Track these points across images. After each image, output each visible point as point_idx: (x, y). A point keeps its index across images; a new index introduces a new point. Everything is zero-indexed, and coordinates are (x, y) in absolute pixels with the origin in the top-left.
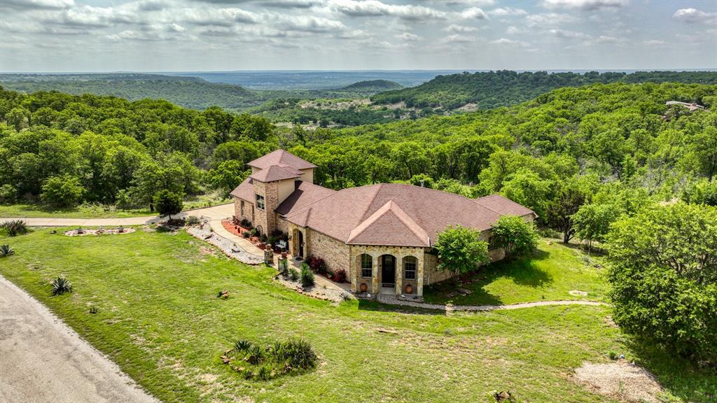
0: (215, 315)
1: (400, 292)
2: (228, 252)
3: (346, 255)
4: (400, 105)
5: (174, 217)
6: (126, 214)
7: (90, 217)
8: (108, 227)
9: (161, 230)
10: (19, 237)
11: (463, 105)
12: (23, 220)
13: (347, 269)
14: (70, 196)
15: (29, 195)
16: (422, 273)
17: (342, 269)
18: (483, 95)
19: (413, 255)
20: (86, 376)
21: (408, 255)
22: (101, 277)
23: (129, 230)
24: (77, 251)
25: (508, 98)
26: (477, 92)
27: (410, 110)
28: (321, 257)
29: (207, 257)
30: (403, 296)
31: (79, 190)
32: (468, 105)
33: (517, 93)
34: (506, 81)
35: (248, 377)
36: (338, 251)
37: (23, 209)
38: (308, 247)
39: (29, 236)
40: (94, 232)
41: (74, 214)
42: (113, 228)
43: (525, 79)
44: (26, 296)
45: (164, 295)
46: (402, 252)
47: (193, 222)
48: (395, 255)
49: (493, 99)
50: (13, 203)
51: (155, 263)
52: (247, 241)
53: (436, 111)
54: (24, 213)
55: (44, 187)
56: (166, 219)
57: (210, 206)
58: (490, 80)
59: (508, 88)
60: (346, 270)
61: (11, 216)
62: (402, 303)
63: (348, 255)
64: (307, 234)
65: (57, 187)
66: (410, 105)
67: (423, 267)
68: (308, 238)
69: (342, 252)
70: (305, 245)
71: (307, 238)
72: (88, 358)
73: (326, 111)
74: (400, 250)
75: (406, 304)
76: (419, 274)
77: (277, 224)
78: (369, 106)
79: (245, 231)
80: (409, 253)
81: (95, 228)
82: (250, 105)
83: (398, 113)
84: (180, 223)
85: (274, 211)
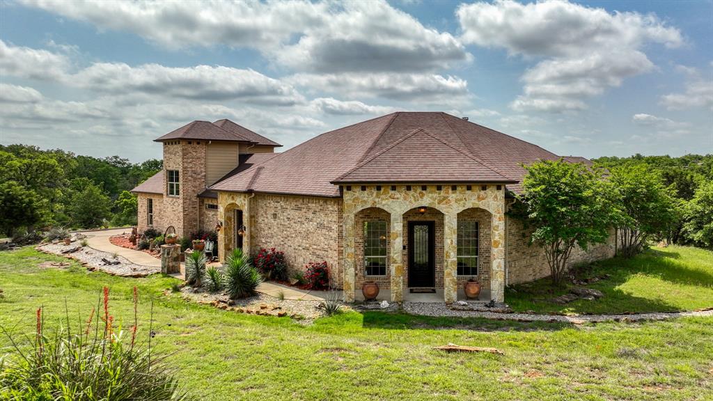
1: (454, 295)
3: (330, 229)
13: (332, 261)
16: (501, 248)
17: (320, 261)
19: (481, 205)
21: (469, 205)
28: (278, 249)
30: (462, 302)
36: (312, 226)
38: (252, 237)
46: (457, 201)
48: (442, 208)
52: (145, 253)
60: (330, 262)
62: (465, 315)
63: (335, 227)
64: (250, 209)
67: (502, 233)
68: (253, 217)
69: (321, 226)
70: (247, 232)
71: (251, 217)
74: (453, 196)
75: (474, 315)
76: (495, 251)
77: (201, 222)
80: (471, 200)
85: (198, 196)
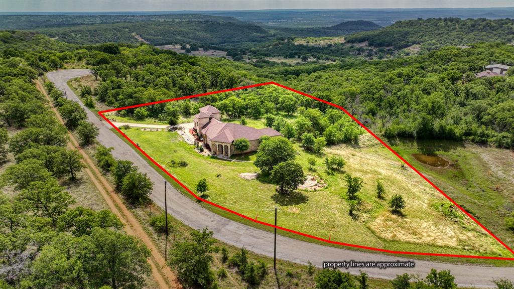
0: (171, 155)
2: (186, 140)
4: (363, 45)
5: (175, 126)
6: (161, 123)
7: (149, 124)
8: (154, 128)
9: (170, 131)
10: (128, 130)
11: (410, 46)
12: (128, 124)
13: (212, 148)
14: (143, 115)
15: (130, 114)
18: (427, 38)
20: (141, 163)
21: (226, 145)
22: (148, 144)
23: (160, 130)
24: (143, 136)
25: (445, 42)
26: (422, 36)
27: (370, 48)
29: (179, 141)
30: (225, 156)
31: (146, 113)
32: (414, 46)
33: (453, 38)
34: (448, 27)
35: (171, 166)
37: (128, 119)
38: (206, 141)
39: (130, 129)
40: (149, 130)
41: (144, 122)
42: (155, 129)
43: (464, 25)
44: (130, 147)
45: (161, 150)
47: (180, 129)
48: (222, 145)
49: (433, 41)
50: (125, 117)
51: (163, 141)
53: (388, 50)
54: (128, 121)
55: (135, 112)
56: (172, 127)
57: (189, 122)
58: (436, 26)
59: (448, 33)
61: (125, 122)
64: (206, 136)
65: (139, 112)
66: (370, 45)
71: (206, 138)
72: (142, 160)
73: (311, 48)
74: (224, 143)
75: (226, 158)
76: (229, 151)
78: (342, 44)
79: (194, 133)
81: (149, 128)
82: (264, 39)
83: (360, 51)
84: (176, 129)
85: (203, 127)
